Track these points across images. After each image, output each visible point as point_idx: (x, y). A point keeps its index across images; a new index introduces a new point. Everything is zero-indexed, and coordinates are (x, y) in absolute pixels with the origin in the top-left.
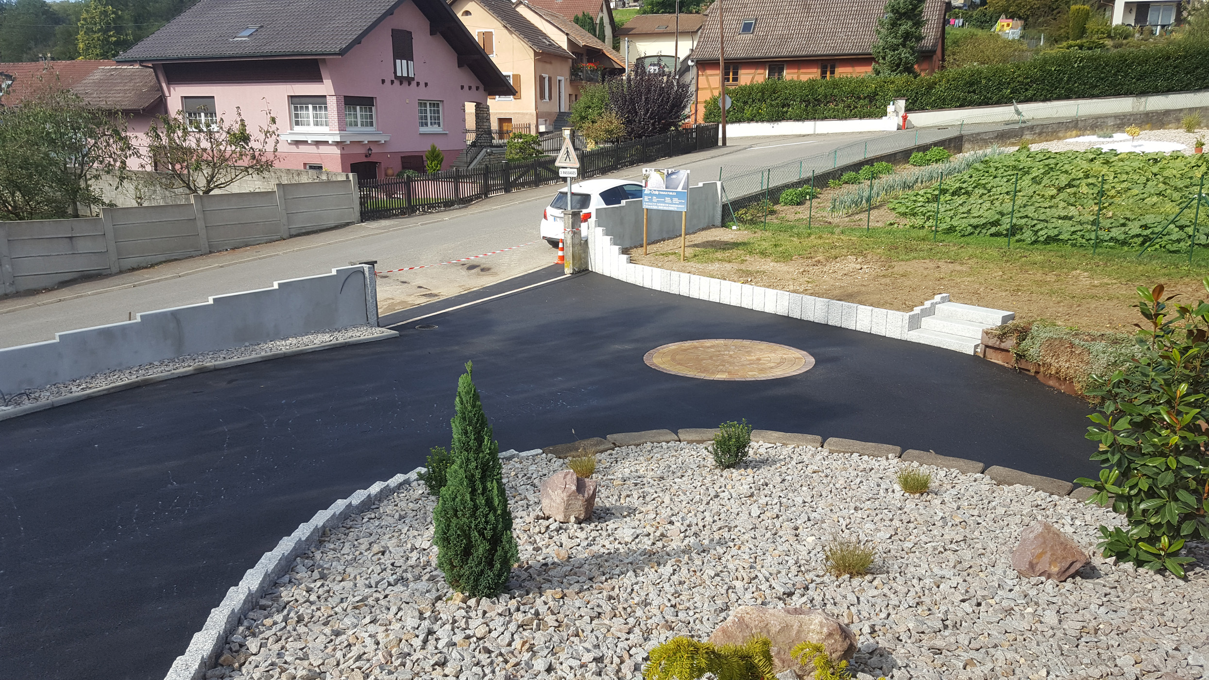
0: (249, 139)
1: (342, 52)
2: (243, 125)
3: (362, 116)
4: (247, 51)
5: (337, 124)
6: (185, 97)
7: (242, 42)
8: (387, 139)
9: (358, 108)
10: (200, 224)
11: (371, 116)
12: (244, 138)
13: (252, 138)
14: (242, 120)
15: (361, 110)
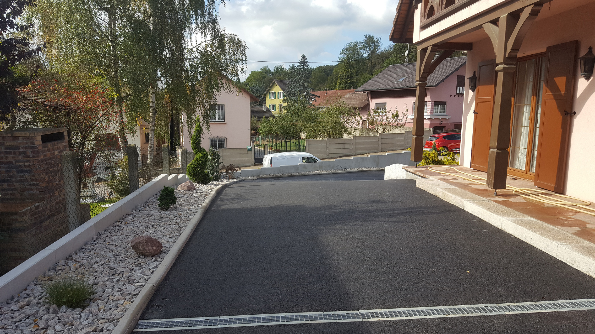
0: (398, 116)
1: (436, 86)
2: (397, 112)
3: (440, 109)
4: (401, 86)
5: (430, 112)
6: (376, 103)
7: (399, 83)
8: (450, 117)
9: (439, 106)
10: (380, 143)
11: (444, 109)
12: (397, 116)
13: (399, 116)
14: (397, 110)
15: (440, 107)
